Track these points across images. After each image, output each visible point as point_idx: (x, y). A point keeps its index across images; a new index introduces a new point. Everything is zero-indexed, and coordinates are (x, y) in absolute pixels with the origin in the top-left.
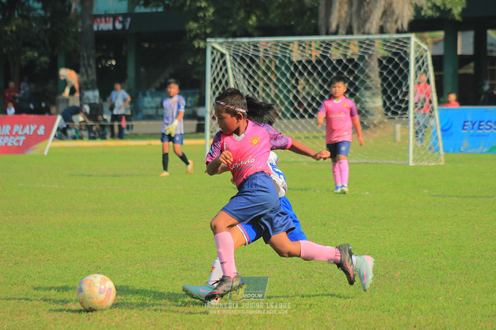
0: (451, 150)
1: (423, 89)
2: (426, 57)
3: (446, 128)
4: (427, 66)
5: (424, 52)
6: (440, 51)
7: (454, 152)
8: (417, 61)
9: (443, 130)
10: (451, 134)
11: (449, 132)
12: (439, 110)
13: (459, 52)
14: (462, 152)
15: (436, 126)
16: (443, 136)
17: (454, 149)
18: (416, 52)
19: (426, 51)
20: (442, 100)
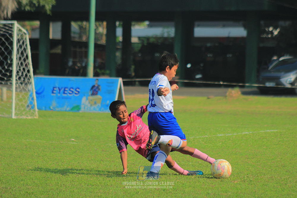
0: (44, 108)
1: (23, 62)
2: (26, 39)
3: (39, 92)
4: (26, 45)
5: (24, 35)
6: (36, 35)
7: (45, 110)
8: (19, 41)
9: (37, 93)
10: (44, 96)
11: (42, 94)
12: (34, 78)
13: (51, 37)
14: (51, 109)
15: (33, 89)
16: (37, 97)
17: (45, 108)
18: (18, 35)
19: (25, 34)
20: (37, 71)
